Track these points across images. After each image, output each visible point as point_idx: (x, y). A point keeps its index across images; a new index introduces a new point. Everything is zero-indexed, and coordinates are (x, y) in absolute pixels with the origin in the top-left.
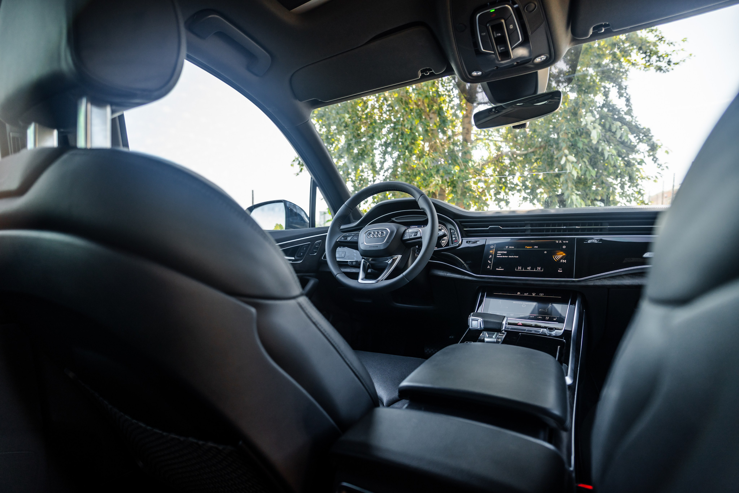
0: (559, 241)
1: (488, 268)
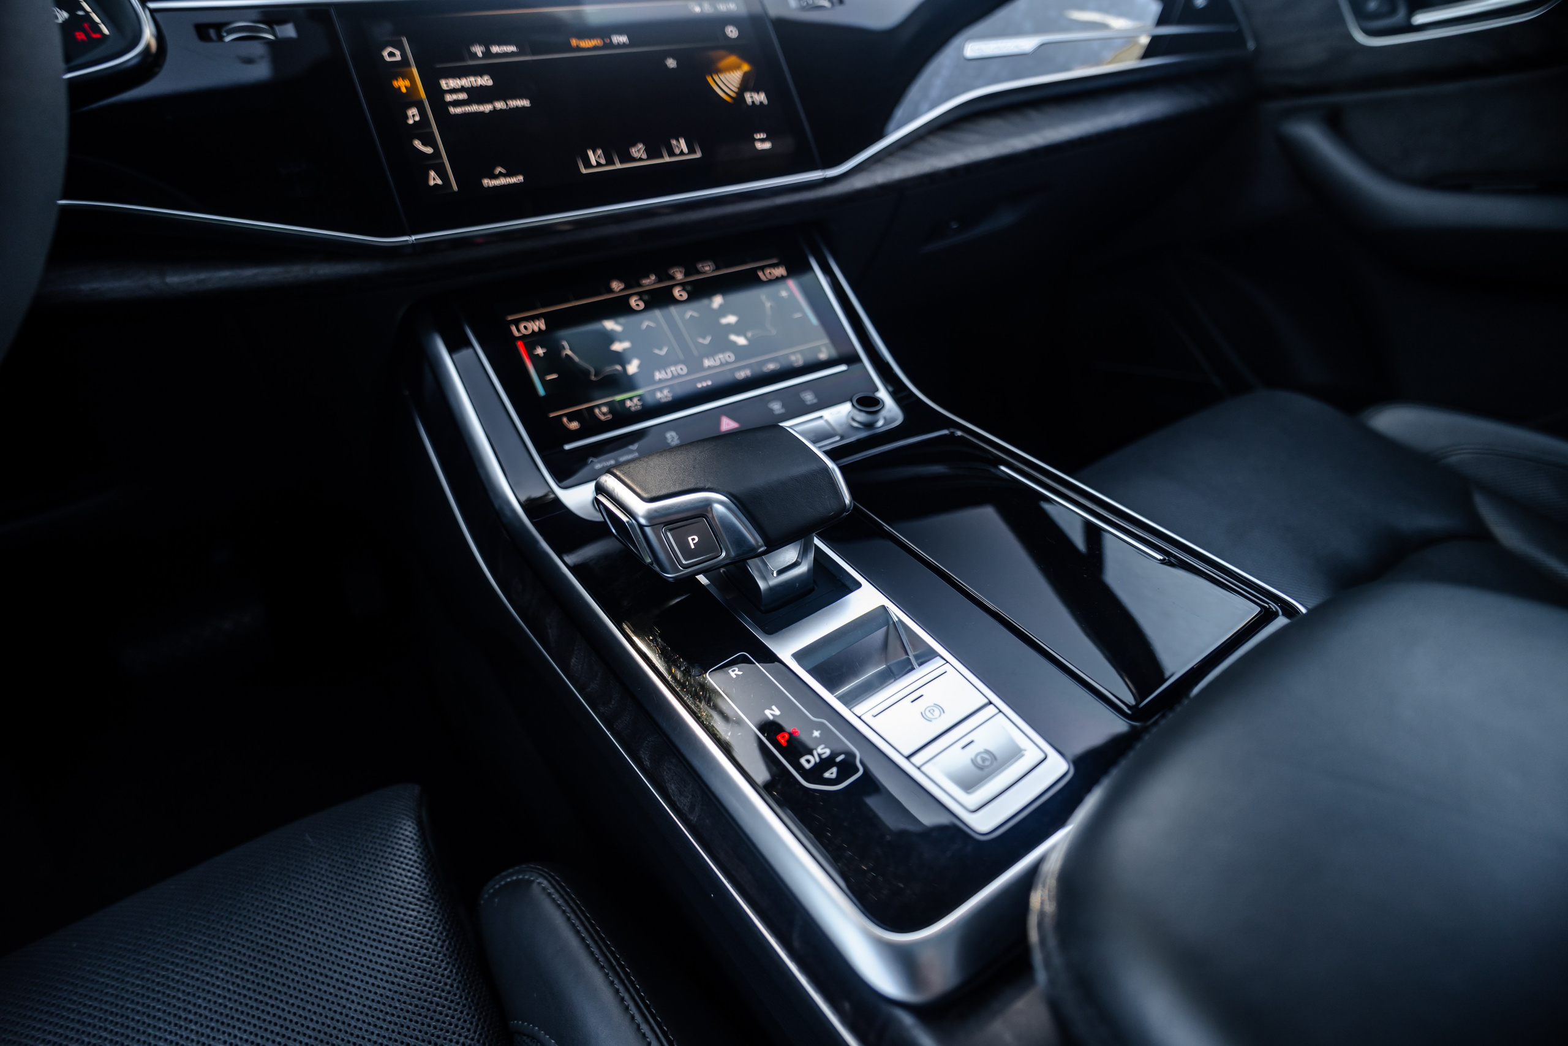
1: (432, 183)
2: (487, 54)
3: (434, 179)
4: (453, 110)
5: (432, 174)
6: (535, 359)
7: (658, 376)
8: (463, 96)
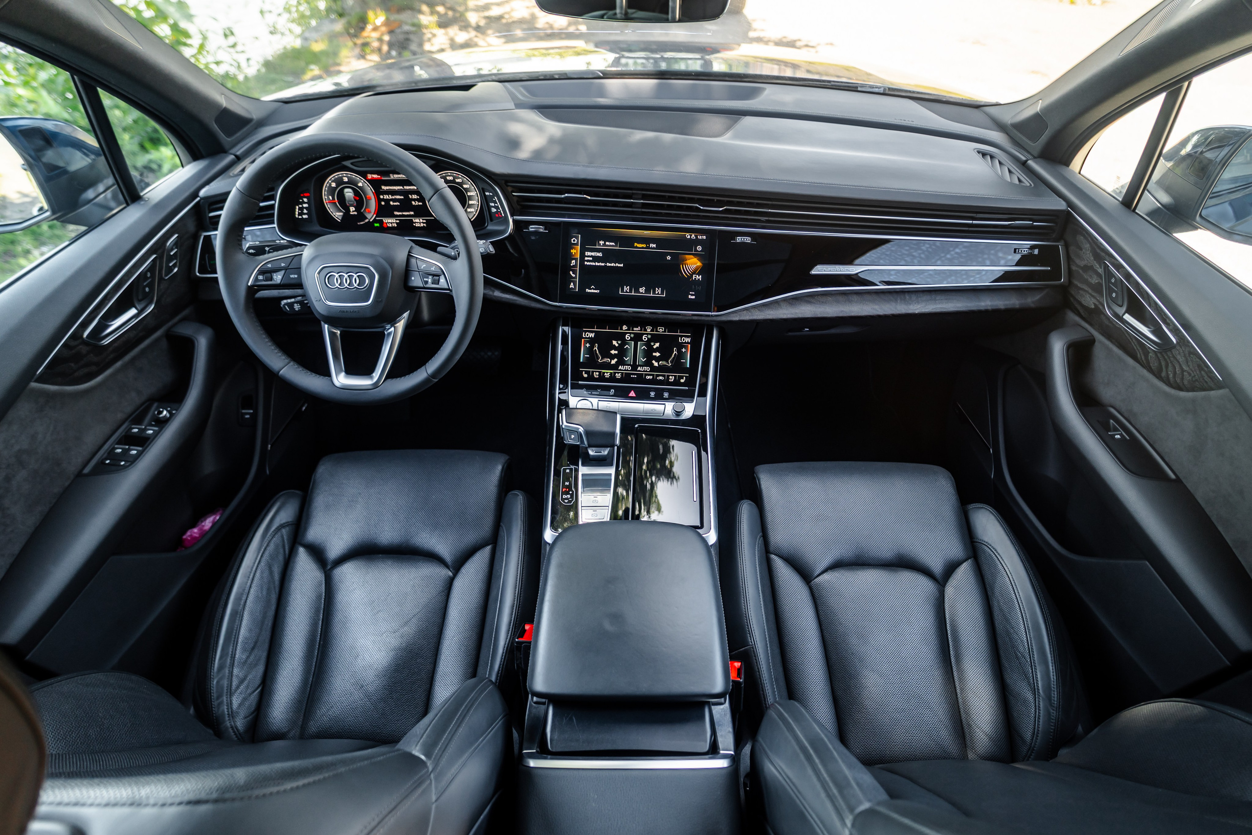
0: (691, 236)
1: (571, 287)
2: (604, 245)
3: (572, 286)
4: (586, 263)
5: (572, 284)
6: (585, 347)
7: (620, 367)
8: (591, 259)
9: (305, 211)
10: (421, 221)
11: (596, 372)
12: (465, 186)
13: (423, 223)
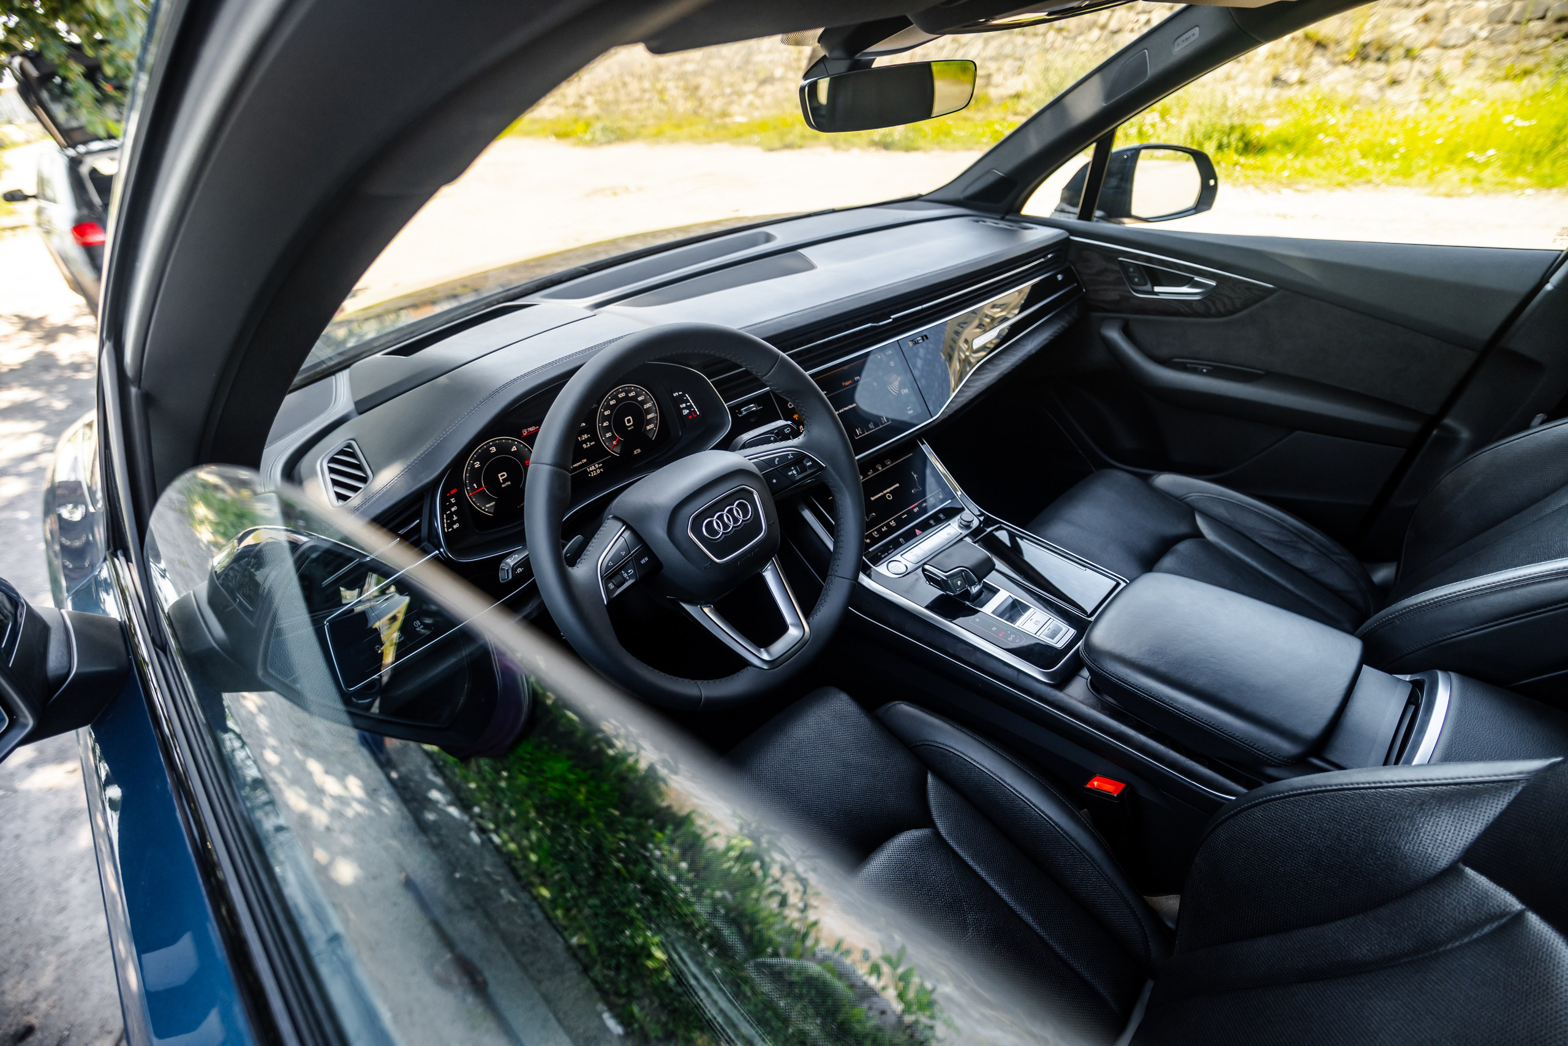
9: (455, 518)
10: (597, 466)
11: (873, 531)
12: (640, 399)
13: (599, 468)
